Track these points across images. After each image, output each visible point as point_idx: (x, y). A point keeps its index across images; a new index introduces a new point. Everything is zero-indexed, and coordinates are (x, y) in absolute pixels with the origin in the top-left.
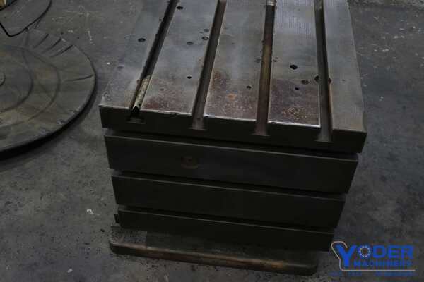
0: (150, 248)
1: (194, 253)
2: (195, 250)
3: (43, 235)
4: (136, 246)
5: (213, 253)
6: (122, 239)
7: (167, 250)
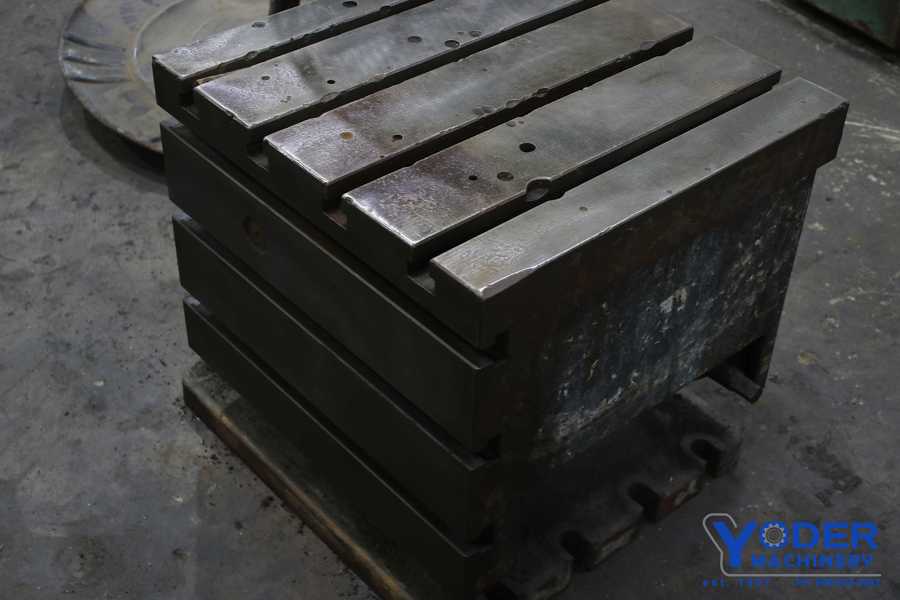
0: (225, 419)
1: (279, 472)
2: (286, 469)
3: (122, 313)
4: (209, 403)
5: (307, 492)
6: (201, 379)
7: (245, 439)
